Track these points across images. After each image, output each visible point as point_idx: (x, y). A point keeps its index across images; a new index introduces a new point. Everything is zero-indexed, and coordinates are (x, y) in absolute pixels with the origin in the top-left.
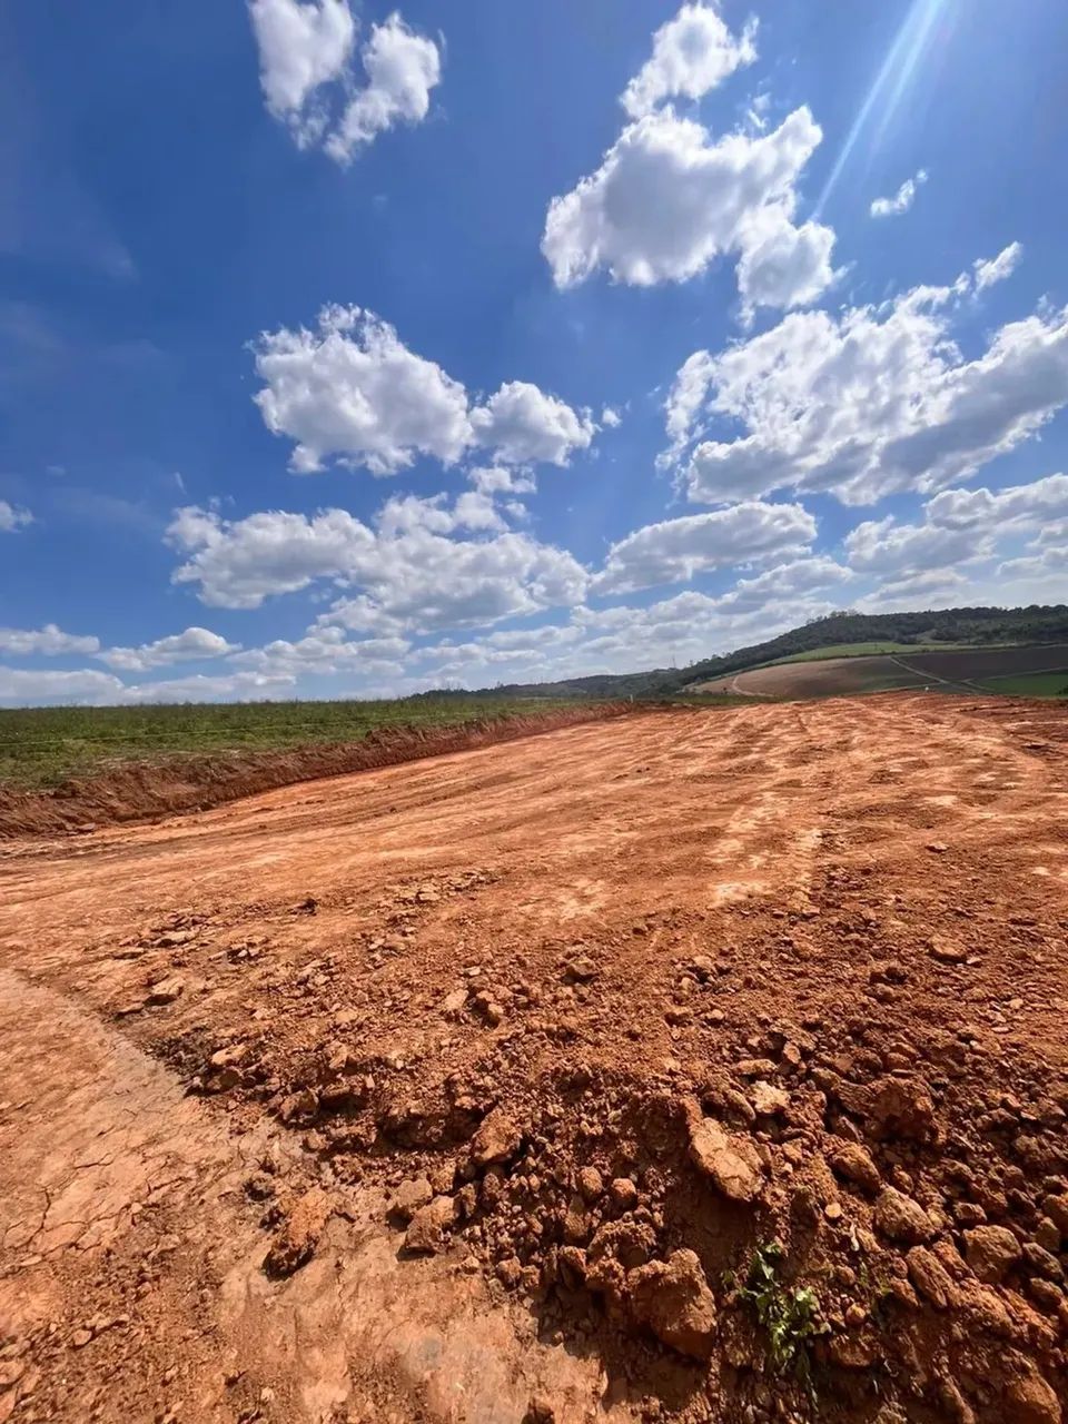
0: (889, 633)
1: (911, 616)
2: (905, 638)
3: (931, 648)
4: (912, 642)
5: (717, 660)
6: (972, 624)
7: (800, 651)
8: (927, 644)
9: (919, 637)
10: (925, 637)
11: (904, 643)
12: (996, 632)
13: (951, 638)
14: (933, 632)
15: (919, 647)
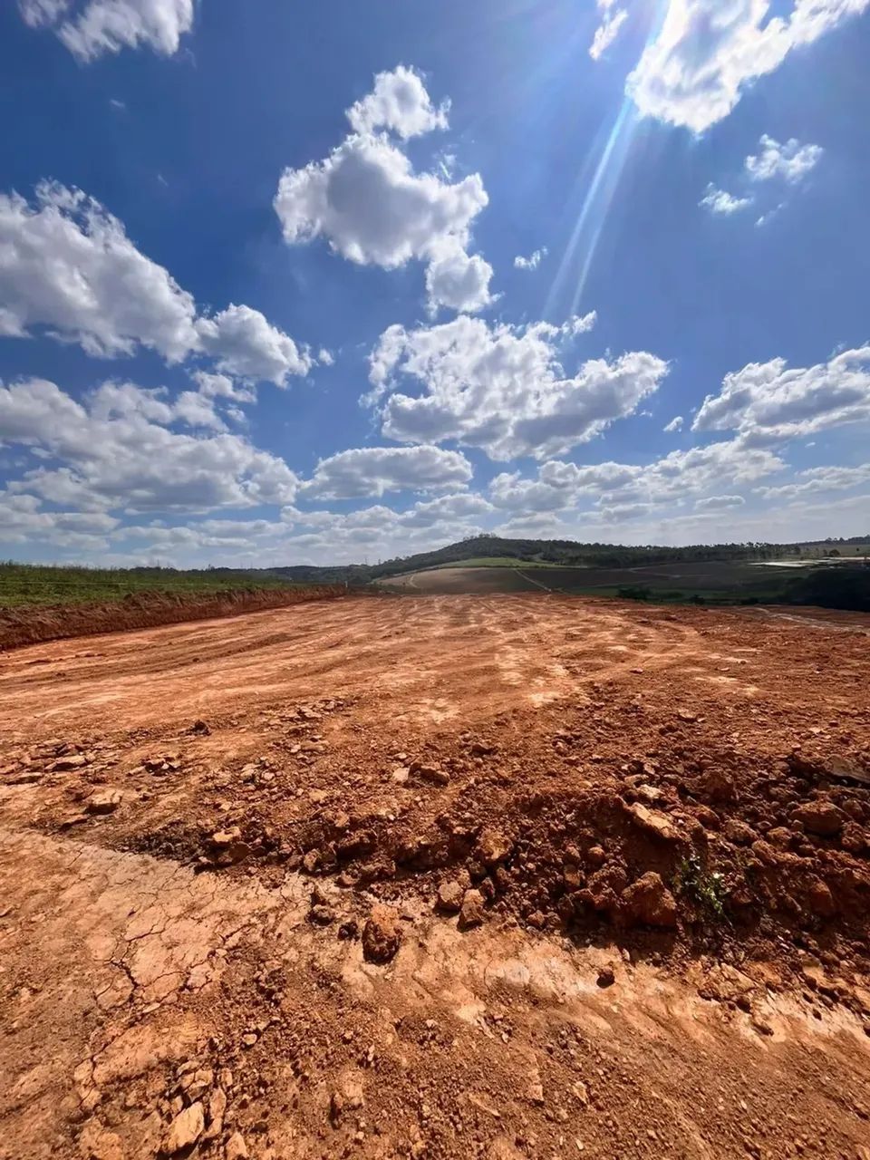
0: (516, 553)
1: (528, 542)
2: (526, 557)
3: (541, 565)
4: (529, 560)
5: (398, 561)
6: (564, 551)
7: (459, 559)
8: (538, 562)
9: (533, 557)
10: (536, 557)
11: (524, 560)
12: (577, 558)
13: (553, 560)
14: (541, 554)
15: (533, 564)
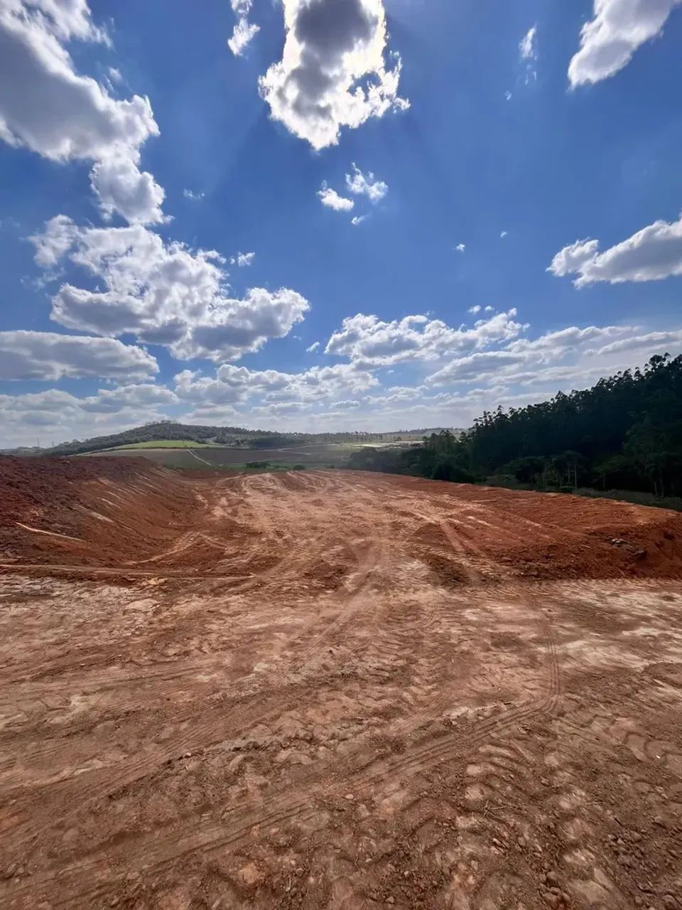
0: (193, 437)
1: (206, 428)
2: (200, 440)
3: (212, 446)
4: (204, 443)
5: (76, 443)
6: (233, 436)
7: (137, 442)
8: (211, 443)
9: (207, 440)
10: (210, 440)
11: (199, 443)
12: (243, 441)
13: (223, 442)
14: (215, 438)
15: (205, 446)
